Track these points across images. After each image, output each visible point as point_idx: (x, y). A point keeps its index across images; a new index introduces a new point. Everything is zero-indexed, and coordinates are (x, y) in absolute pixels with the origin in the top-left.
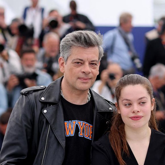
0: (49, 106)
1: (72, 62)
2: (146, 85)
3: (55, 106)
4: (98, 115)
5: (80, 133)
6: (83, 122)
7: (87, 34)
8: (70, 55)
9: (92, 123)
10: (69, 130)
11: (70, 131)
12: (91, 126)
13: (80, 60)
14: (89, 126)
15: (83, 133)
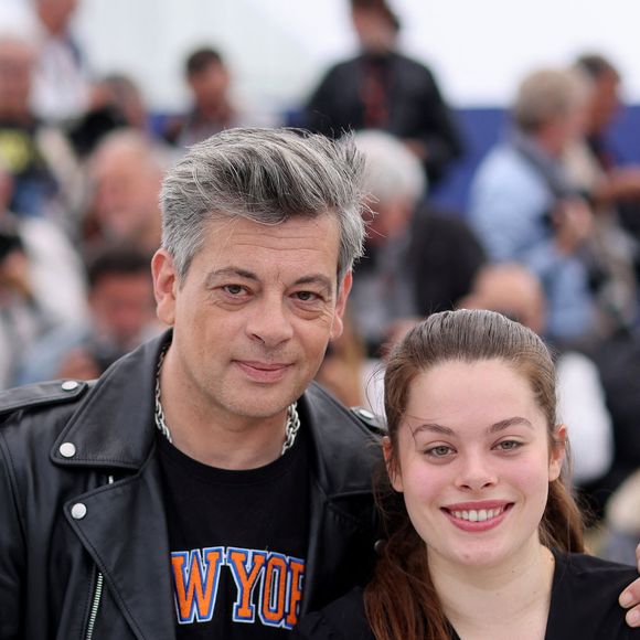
0: (99, 485)
1: (207, 285)
2: (527, 365)
3: (124, 484)
4: (331, 514)
5: (238, 607)
6: (254, 554)
7: (279, 159)
8: (200, 250)
9: (300, 552)
10: (190, 594)
11: (195, 598)
12: (298, 565)
13: (242, 274)
14: (289, 568)
15: (256, 601)
